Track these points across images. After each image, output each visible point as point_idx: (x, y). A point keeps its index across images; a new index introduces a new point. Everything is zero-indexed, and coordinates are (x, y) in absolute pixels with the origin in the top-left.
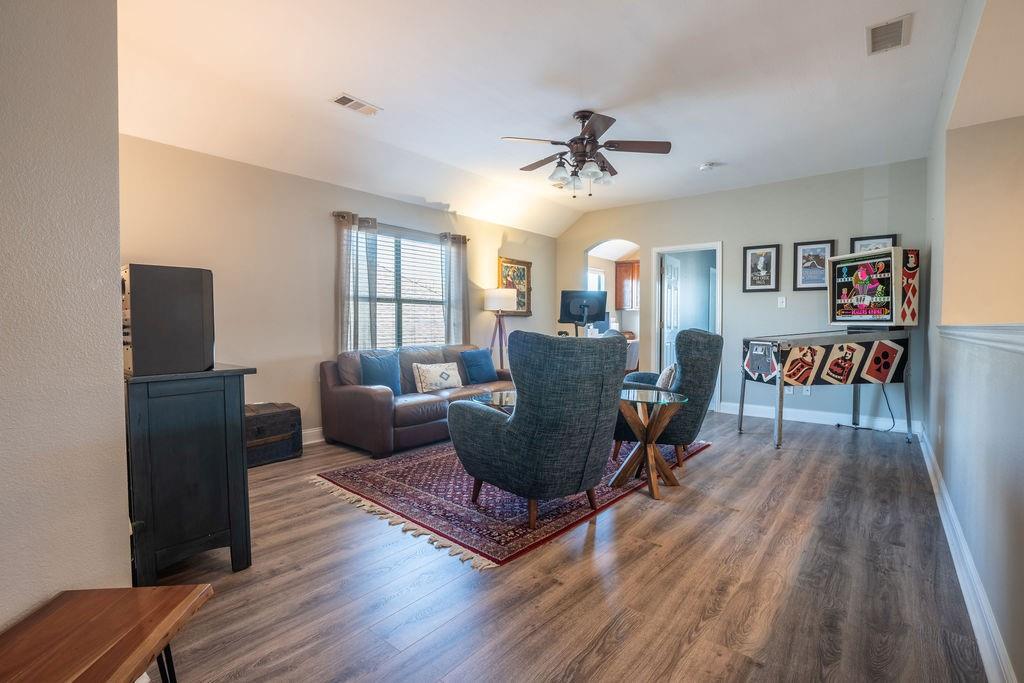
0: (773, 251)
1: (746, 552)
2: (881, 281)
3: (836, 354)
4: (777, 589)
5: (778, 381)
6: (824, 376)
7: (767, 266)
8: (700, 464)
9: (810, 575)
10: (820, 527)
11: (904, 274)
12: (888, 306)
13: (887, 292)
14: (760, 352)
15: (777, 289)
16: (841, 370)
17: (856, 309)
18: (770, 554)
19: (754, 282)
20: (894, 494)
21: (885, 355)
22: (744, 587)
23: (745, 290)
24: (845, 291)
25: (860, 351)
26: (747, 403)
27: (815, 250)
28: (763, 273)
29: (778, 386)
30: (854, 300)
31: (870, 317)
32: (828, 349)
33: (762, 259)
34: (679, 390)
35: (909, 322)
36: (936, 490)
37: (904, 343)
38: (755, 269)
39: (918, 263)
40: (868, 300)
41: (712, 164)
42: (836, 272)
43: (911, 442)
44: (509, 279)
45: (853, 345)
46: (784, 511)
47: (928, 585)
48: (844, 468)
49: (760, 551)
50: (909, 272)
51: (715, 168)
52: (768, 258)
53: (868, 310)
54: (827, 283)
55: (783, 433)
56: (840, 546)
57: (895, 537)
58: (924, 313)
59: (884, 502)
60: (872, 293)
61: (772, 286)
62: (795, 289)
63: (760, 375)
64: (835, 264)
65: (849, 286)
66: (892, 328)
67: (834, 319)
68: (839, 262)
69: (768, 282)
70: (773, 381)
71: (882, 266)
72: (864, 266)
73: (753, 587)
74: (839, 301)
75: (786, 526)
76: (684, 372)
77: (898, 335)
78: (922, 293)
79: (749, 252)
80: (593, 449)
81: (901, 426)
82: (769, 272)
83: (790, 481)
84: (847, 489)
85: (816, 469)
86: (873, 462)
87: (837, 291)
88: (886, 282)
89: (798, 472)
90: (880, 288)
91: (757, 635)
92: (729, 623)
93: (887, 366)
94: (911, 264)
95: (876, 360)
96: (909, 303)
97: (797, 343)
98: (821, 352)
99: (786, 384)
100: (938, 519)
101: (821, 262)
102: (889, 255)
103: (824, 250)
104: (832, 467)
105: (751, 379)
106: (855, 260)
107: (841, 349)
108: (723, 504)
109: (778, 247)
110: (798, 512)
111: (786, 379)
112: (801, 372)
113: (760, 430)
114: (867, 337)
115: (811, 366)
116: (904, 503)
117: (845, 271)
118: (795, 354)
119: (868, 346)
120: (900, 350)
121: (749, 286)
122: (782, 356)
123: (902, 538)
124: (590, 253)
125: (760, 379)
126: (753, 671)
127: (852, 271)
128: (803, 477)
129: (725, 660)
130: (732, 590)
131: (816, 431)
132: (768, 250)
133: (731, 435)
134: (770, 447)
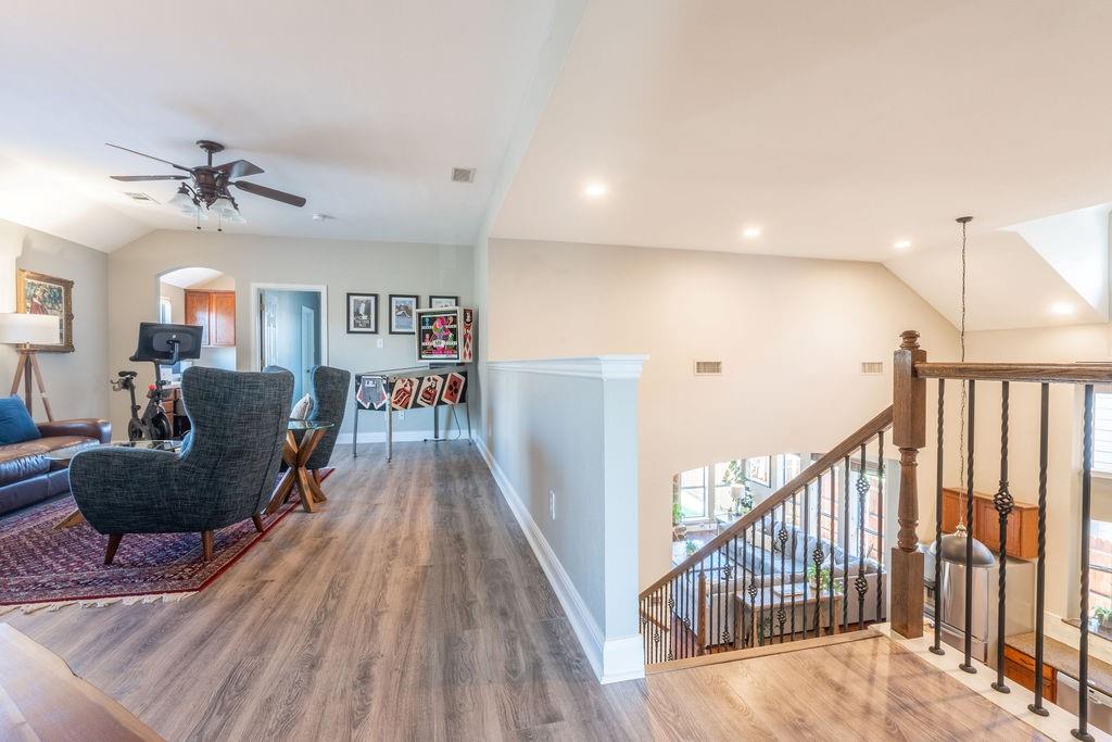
0: (372, 299)
1: (398, 523)
2: (452, 330)
3: (426, 384)
4: (425, 534)
5: (387, 407)
6: (419, 401)
7: (368, 312)
8: (334, 484)
9: (440, 523)
10: (437, 499)
11: (465, 326)
12: (456, 348)
13: (455, 338)
14: (371, 384)
15: (376, 332)
16: (429, 395)
17: (433, 350)
18: (413, 520)
19: (356, 325)
20: (470, 474)
21: (455, 383)
22: (406, 539)
23: (349, 332)
24: (427, 336)
25: (441, 380)
26: (361, 432)
27: (404, 302)
28: (365, 317)
29: (387, 412)
30: (434, 343)
31: (445, 356)
32: (421, 380)
33: (363, 306)
34: (318, 419)
35: (468, 360)
36: (490, 467)
37: (465, 374)
38: (357, 314)
39: (471, 318)
40: (443, 344)
41: (325, 216)
42: (421, 322)
43: (471, 443)
44: (35, 300)
45: (436, 377)
46: (411, 496)
47: (496, 510)
48: (438, 466)
49: (406, 520)
50: (467, 325)
51: (327, 220)
52: (368, 304)
53: (443, 351)
54: (415, 328)
55: (393, 450)
56: (451, 505)
57: (476, 494)
58: (475, 354)
59: (466, 478)
60: (445, 338)
61: (372, 329)
62: (391, 332)
63: (372, 404)
64: (420, 314)
65: (430, 332)
66: (458, 364)
67: (420, 358)
68: (423, 314)
69: (368, 326)
70: (383, 408)
71: (451, 319)
72: (440, 318)
73: (411, 537)
74: (423, 344)
75: (416, 504)
76: (321, 403)
77: (462, 369)
78: (474, 340)
79: (352, 298)
80: (269, 472)
81: (464, 435)
82: (369, 317)
83: (407, 480)
84: (444, 475)
85: (421, 470)
86: (454, 459)
87: (422, 335)
88: (454, 331)
89: (410, 473)
90: (451, 335)
91: (424, 556)
92: (406, 557)
93: (456, 391)
94: (468, 320)
95: (450, 388)
96: (468, 347)
97: (400, 376)
98: (416, 382)
99: (394, 409)
100: (494, 480)
101: (410, 312)
102: (456, 312)
103: (411, 302)
104: (430, 466)
105: (364, 408)
106: (435, 313)
107: (429, 380)
108: (368, 503)
109: (376, 296)
110: (420, 495)
111: (394, 406)
112: (404, 400)
113: (370, 452)
114: (444, 371)
115: (410, 393)
116: (476, 477)
117: (427, 320)
118: (399, 385)
119: (445, 377)
120: (463, 379)
121: (352, 329)
122: (390, 387)
123: (480, 493)
124: (163, 279)
125: (372, 407)
126: (430, 570)
127: (432, 321)
128: (414, 476)
129: (412, 571)
130: (400, 543)
131: (411, 447)
132: (368, 298)
133: (348, 459)
134: (382, 463)
